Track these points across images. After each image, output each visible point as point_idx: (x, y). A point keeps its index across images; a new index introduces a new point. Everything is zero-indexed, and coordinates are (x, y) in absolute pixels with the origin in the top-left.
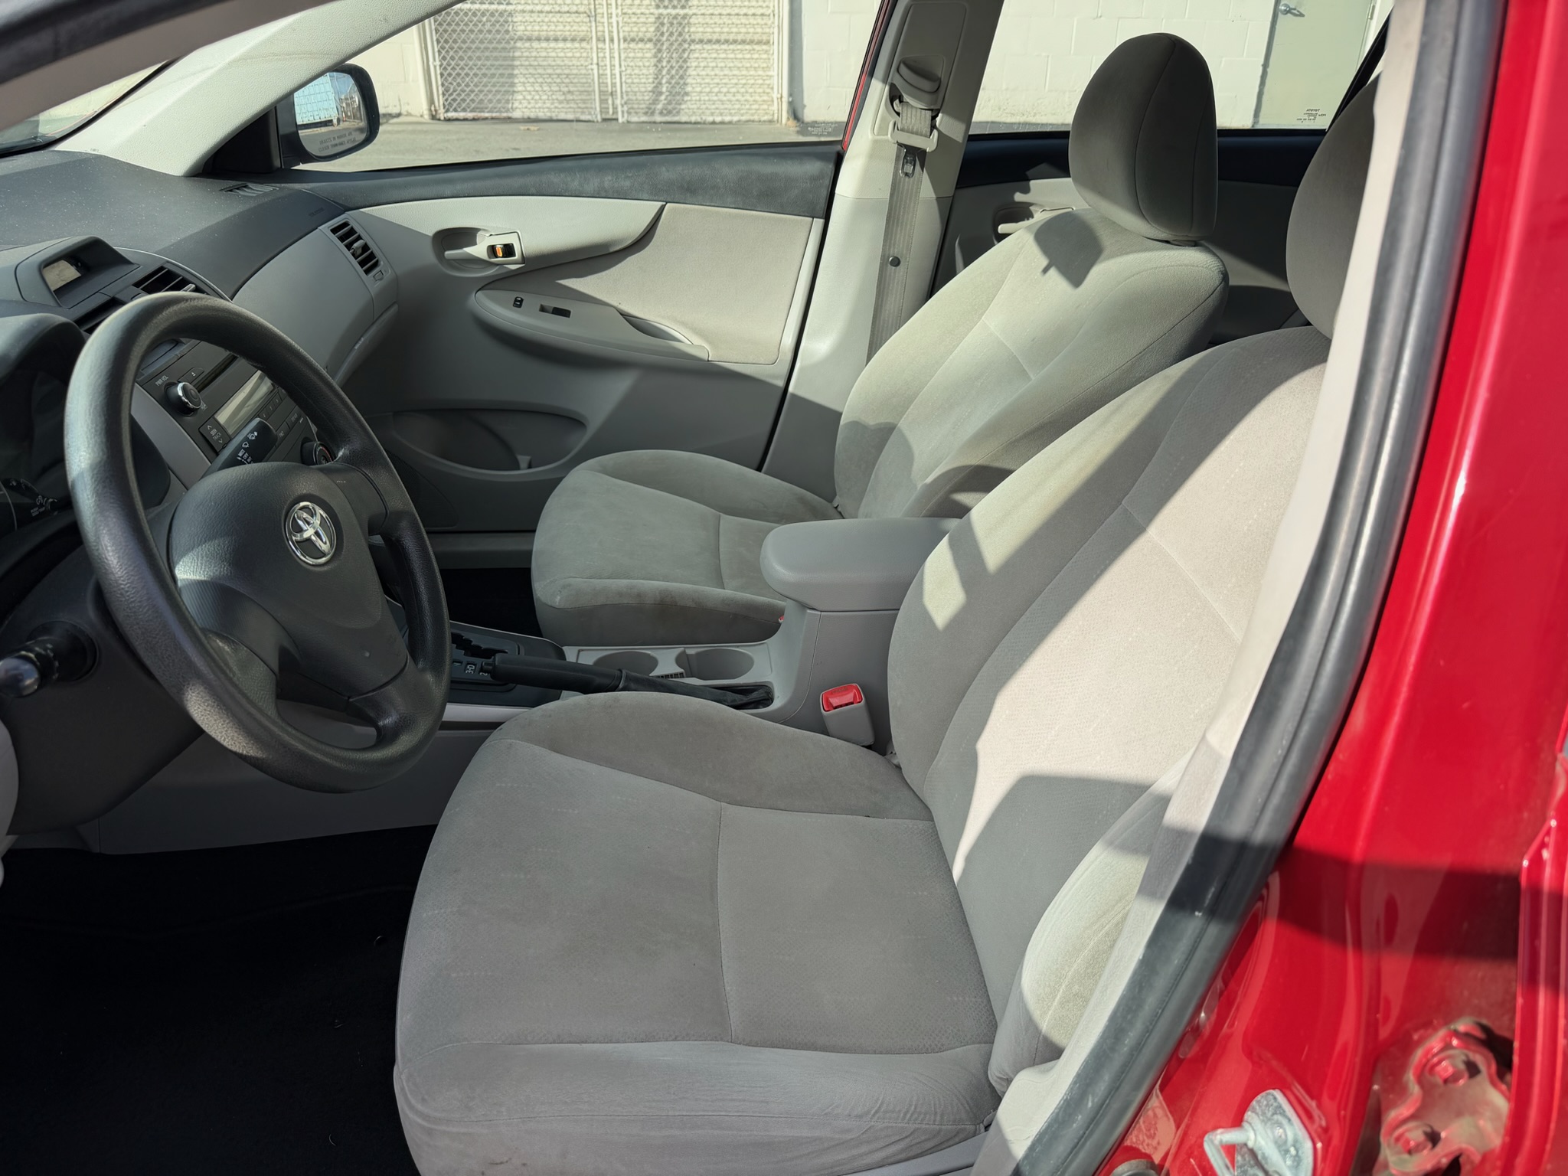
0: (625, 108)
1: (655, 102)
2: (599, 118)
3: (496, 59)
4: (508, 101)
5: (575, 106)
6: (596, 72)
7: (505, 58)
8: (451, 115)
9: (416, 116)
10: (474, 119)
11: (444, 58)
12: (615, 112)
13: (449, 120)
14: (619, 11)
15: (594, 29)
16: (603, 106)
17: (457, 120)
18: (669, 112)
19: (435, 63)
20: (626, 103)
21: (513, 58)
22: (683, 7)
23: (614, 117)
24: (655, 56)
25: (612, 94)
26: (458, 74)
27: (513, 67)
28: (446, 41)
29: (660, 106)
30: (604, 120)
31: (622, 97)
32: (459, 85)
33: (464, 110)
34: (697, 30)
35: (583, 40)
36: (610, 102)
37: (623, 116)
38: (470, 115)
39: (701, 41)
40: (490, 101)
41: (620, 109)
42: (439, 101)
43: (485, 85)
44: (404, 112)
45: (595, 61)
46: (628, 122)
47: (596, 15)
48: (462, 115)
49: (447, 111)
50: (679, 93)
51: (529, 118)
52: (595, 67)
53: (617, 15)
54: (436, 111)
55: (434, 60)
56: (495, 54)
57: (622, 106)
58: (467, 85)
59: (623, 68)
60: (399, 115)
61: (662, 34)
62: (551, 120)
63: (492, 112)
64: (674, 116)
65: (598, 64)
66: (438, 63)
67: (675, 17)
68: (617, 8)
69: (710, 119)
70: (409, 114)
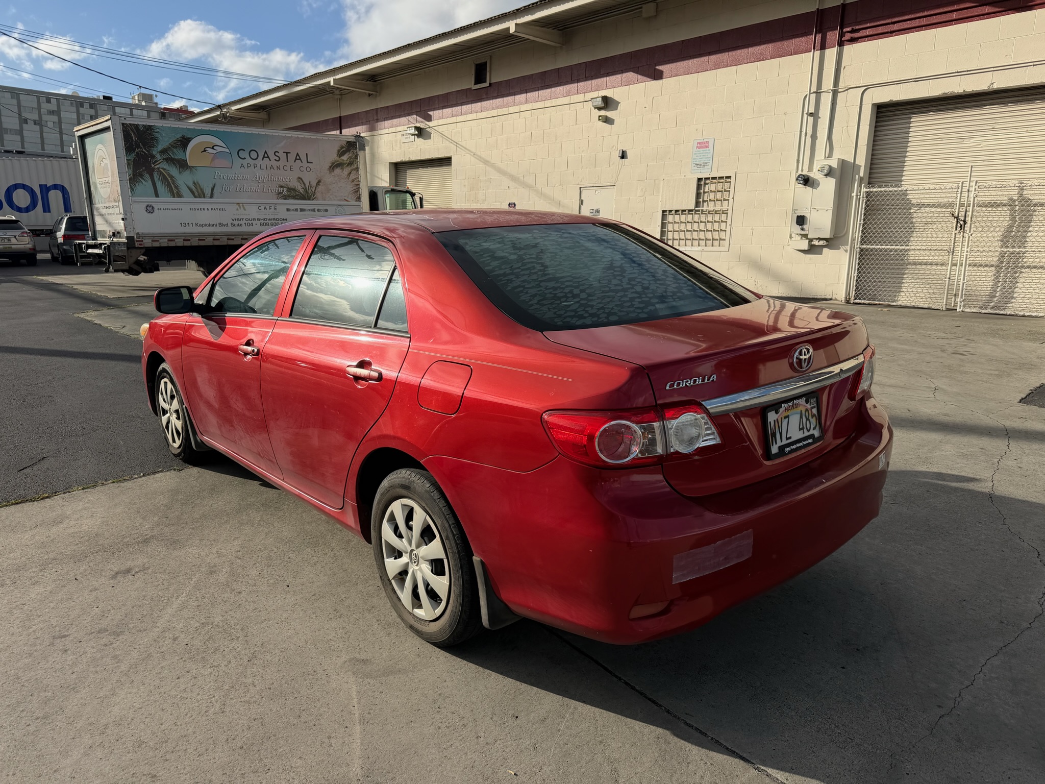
0: (962, 304)
1: (989, 301)
2: (944, 308)
3: (893, 273)
4: (895, 296)
5: (930, 301)
6: (947, 282)
7: (898, 274)
8: (856, 301)
9: (839, 301)
10: (869, 304)
11: (860, 272)
12: (955, 305)
13: (856, 304)
14: (969, 249)
15: (950, 259)
16: (948, 301)
17: (860, 304)
18: (999, 308)
19: (854, 274)
20: (963, 301)
21: (904, 274)
22: (1020, 247)
23: (955, 308)
24: (994, 275)
25: (955, 295)
26: (865, 281)
27: (903, 278)
28: (863, 264)
29: (992, 304)
30: (948, 310)
31: (962, 297)
32: (864, 286)
33: (864, 299)
34: (1028, 260)
35: (942, 265)
36: (953, 300)
37: (960, 308)
38: (868, 302)
39: (1028, 267)
40: (880, 295)
41: (959, 304)
42: (853, 294)
43: (879, 287)
44: (833, 298)
45: (948, 277)
46: (962, 311)
47: (953, 252)
48: (863, 301)
49: (855, 299)
50: (1008, 296)
51: (901, 306)
52: (947, 280)
53: (967, 252)
54: (849, 298)
55: (854, 273)
56: (893, 271)
57: (961, 302)
58: (869, 286)
59: (965, 281)
60: (831, 299)
61: (1002, 262)
62: (914, 307)
63: (880, 301)
64: (1002, 310)
65: (949, 278)
66: (856, 275)
67: (1013, 253)
68: (968, 248)
69: (1022, 313)
70: (836, 300)
